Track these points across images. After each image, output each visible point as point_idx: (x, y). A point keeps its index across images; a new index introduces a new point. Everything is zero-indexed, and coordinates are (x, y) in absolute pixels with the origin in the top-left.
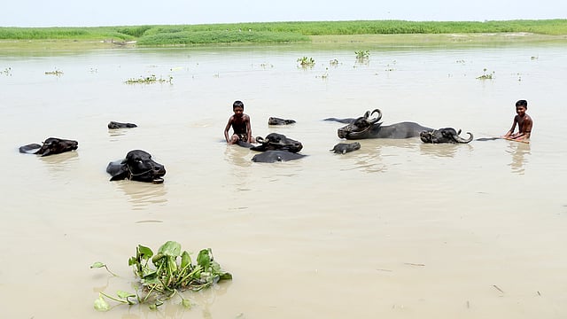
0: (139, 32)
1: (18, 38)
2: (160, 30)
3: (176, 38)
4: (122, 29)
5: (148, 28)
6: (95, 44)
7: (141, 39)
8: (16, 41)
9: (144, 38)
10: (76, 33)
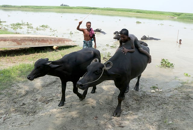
0: (179, 15)
1: (146, 13)
2: (186, 15)
3: (189, 18)
4: (175, 13)
5: (182, 14)
6: (165, 17)
7: (179, 17)
8: (145, 14)
9: (180, 16)
10: (161, 13)
